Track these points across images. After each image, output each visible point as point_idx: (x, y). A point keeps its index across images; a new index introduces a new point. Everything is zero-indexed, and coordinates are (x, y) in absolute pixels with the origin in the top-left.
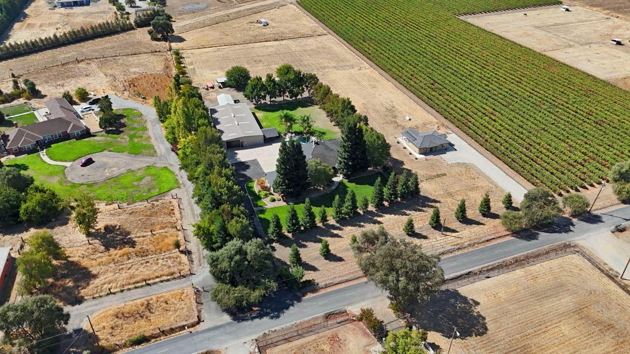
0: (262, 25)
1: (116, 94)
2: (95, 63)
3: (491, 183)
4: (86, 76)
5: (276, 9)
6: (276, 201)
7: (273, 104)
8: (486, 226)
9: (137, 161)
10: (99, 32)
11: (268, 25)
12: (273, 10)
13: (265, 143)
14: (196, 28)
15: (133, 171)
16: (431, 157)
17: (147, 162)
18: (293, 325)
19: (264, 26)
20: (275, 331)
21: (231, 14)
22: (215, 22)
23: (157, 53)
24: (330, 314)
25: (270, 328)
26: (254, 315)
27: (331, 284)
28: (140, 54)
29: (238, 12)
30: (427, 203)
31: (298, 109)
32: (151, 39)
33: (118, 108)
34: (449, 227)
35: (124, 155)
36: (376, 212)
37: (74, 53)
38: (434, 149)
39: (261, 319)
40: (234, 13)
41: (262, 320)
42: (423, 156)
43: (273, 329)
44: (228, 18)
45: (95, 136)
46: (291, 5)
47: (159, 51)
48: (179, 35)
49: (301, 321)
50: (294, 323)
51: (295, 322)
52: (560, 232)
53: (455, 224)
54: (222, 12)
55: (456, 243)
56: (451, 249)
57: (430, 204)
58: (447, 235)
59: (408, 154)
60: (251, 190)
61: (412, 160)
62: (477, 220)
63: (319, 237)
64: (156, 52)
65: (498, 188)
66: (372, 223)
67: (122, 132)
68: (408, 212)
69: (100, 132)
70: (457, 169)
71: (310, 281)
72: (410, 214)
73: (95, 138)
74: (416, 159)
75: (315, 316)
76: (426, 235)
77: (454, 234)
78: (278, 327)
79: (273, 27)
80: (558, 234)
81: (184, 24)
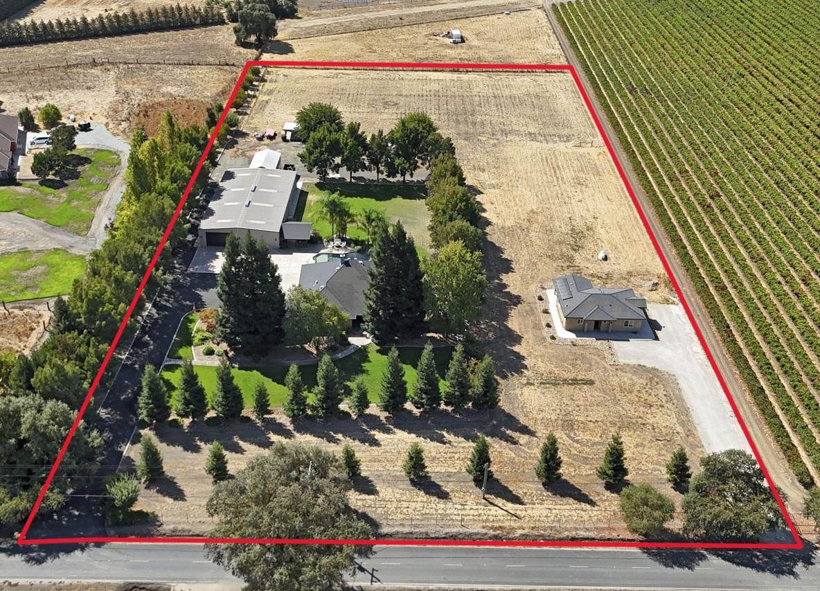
0: (451, 40)
1: (107, 125)
2: (117, 71)
3: (683, 424)
4: (87, 88)
5: (501, 16)
6: (215, 355)
7: (354, 184)
8: (596, 508)
9: (48, 237)
10: (161, 22)
11: (463, 41)
12: (495, 17)
13: (281, 248)
14: (329, 33)
15: (29, 251)
16: (590, 341)
17: (59, 242)
18: (55, 584)
19: (455, 42)
20: (16, 585)
21: (408, 16)
22: (367, 27)
23: (227, 67)
24: (135, 587)
25: (9, 577)
26: (5, 546)
27: (184, 531)
28: (199, 64)
29: (424, 14)
30: (503, 429)
31: (393, 200)
32: (236, 42)
33: (92, 147)
34: (511, 489)
35: (37, 223)
36: (384, 421)
37: (99, 51)
38: (603, 327)
39: (10, 555)
40: (416, 15)
41: (12, 558)
42: (572, 336)
43: (14, 581)
44: (400, 21)
45: (19, 185)
46: (539, 11)
47: (233, 65)
48: (289, 42)
49: (75, 581)
50: (57, 581)
51: (63, 580)
52: (760, 568)
53: (531, 487)
54: (397, 10)
55: (496, 525)
56: (478, 534)
57: (509, 432)
58: (492, 504)
59: (544, 323)
60: (187, 326)
61: (544, 339)
62: (585, 491)
63: (236, 439)
64: (227, 65)
65: (691, 439)
66: (359, 440)
67: (67, 185)
68: (448, 436)
69: (32, 179)
70: (626, 378)
71: (147, 514)
72: (450, 442)
73: (18, 188)
74: (553, 338)
75: (105, 581)
76: (448, 490)
77: (510, 506)
78: (24, 580)
79: (470, 47)
80: (754, 571)
81: (312, 24)
